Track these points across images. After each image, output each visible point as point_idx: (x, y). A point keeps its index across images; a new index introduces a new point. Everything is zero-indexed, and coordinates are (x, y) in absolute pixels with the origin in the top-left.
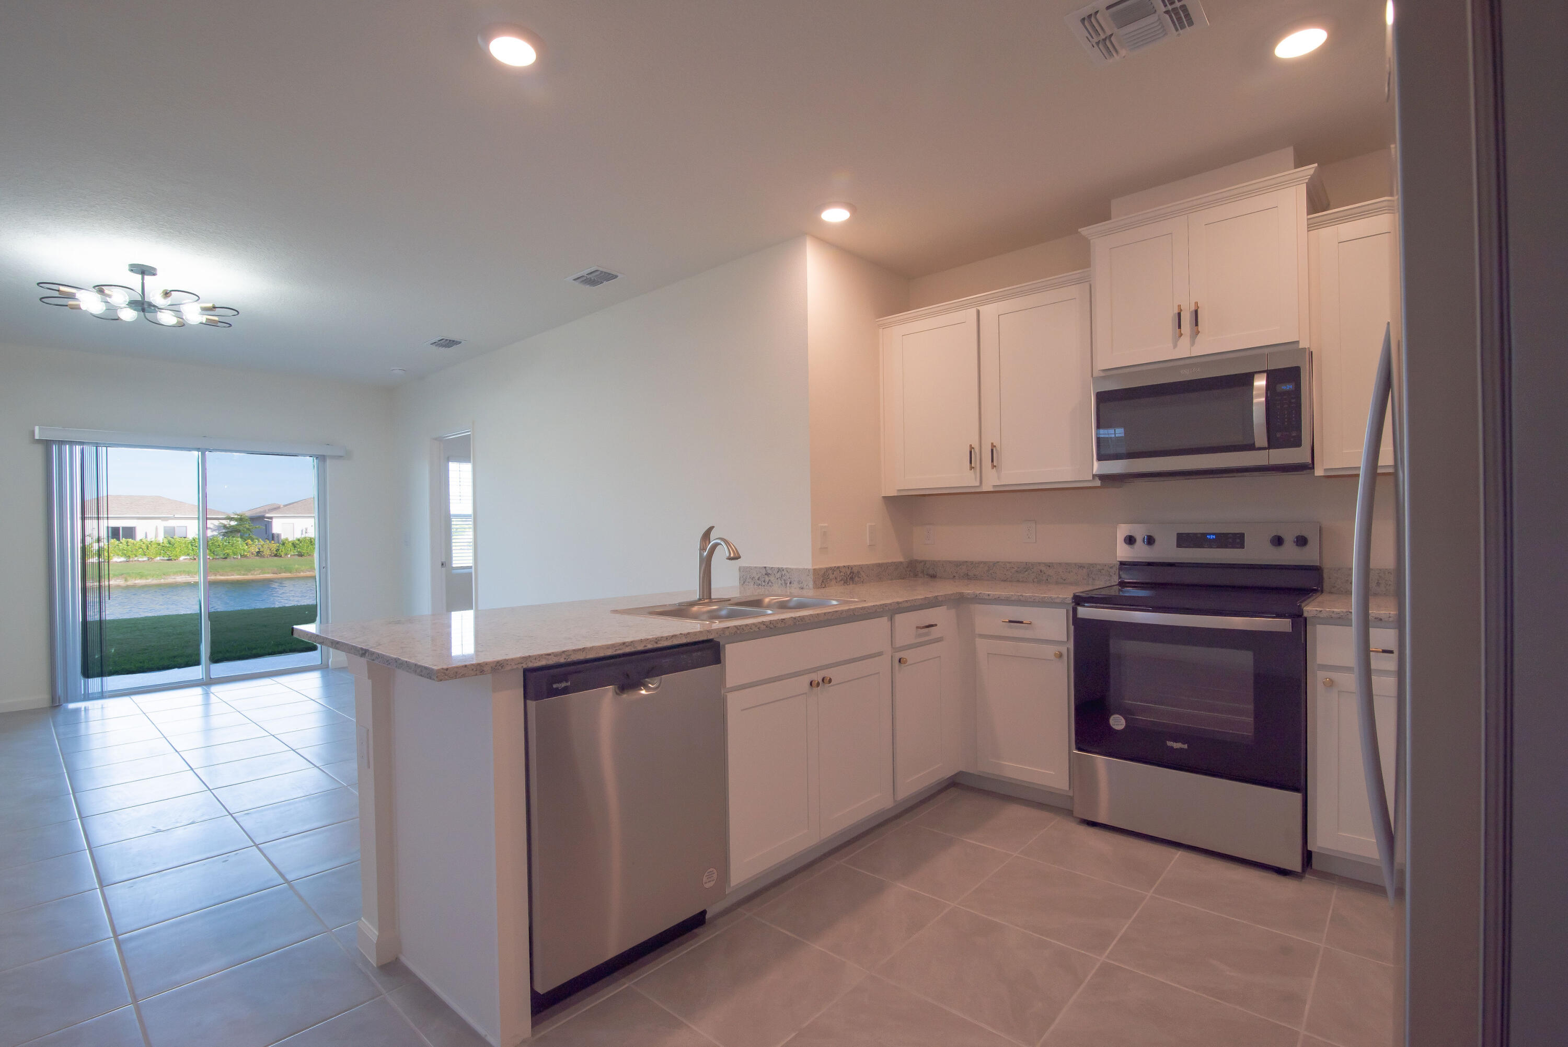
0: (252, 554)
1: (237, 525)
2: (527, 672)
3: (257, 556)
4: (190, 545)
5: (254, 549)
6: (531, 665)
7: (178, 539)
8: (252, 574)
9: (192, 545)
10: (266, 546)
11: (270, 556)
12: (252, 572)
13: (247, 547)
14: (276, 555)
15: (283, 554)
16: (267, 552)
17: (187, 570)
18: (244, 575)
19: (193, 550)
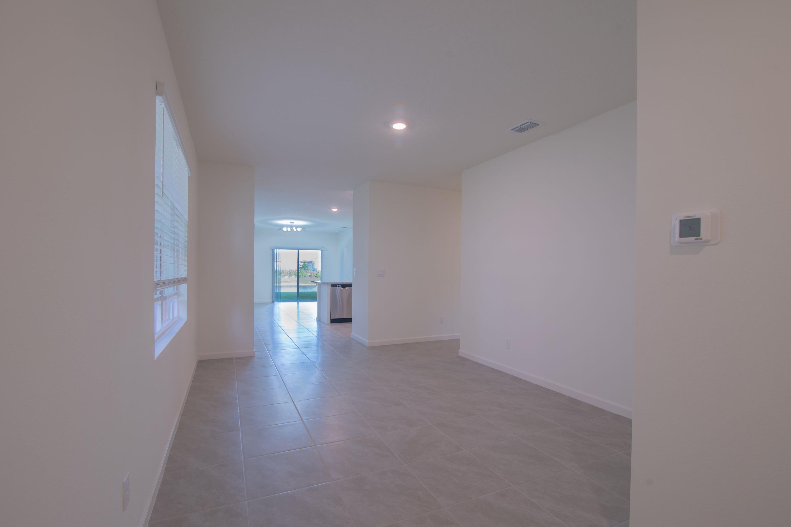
0: (308, 276)
1: (303, 265)
2: (331, 284)
3: (310, 276)
4: (288, 272)
5: (309, 274)
6: (332, 283)
7: (285, 270)
8: (308, 284)
9: (289, 272)
10: (312, 273)
11: (314, 277)
12: (308, 283)
13: (306, 273)
14: (316, 277)
15: (318, 276)
16: (313, 275)
17: (287, 281)
18: (305, 284)
19: (289, 274)
